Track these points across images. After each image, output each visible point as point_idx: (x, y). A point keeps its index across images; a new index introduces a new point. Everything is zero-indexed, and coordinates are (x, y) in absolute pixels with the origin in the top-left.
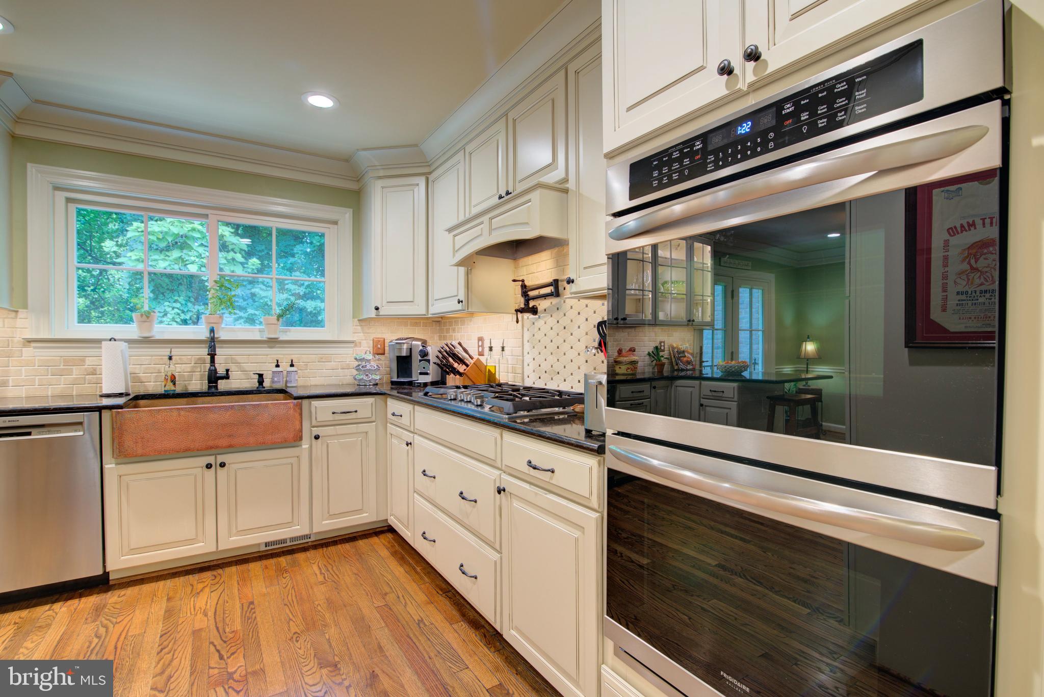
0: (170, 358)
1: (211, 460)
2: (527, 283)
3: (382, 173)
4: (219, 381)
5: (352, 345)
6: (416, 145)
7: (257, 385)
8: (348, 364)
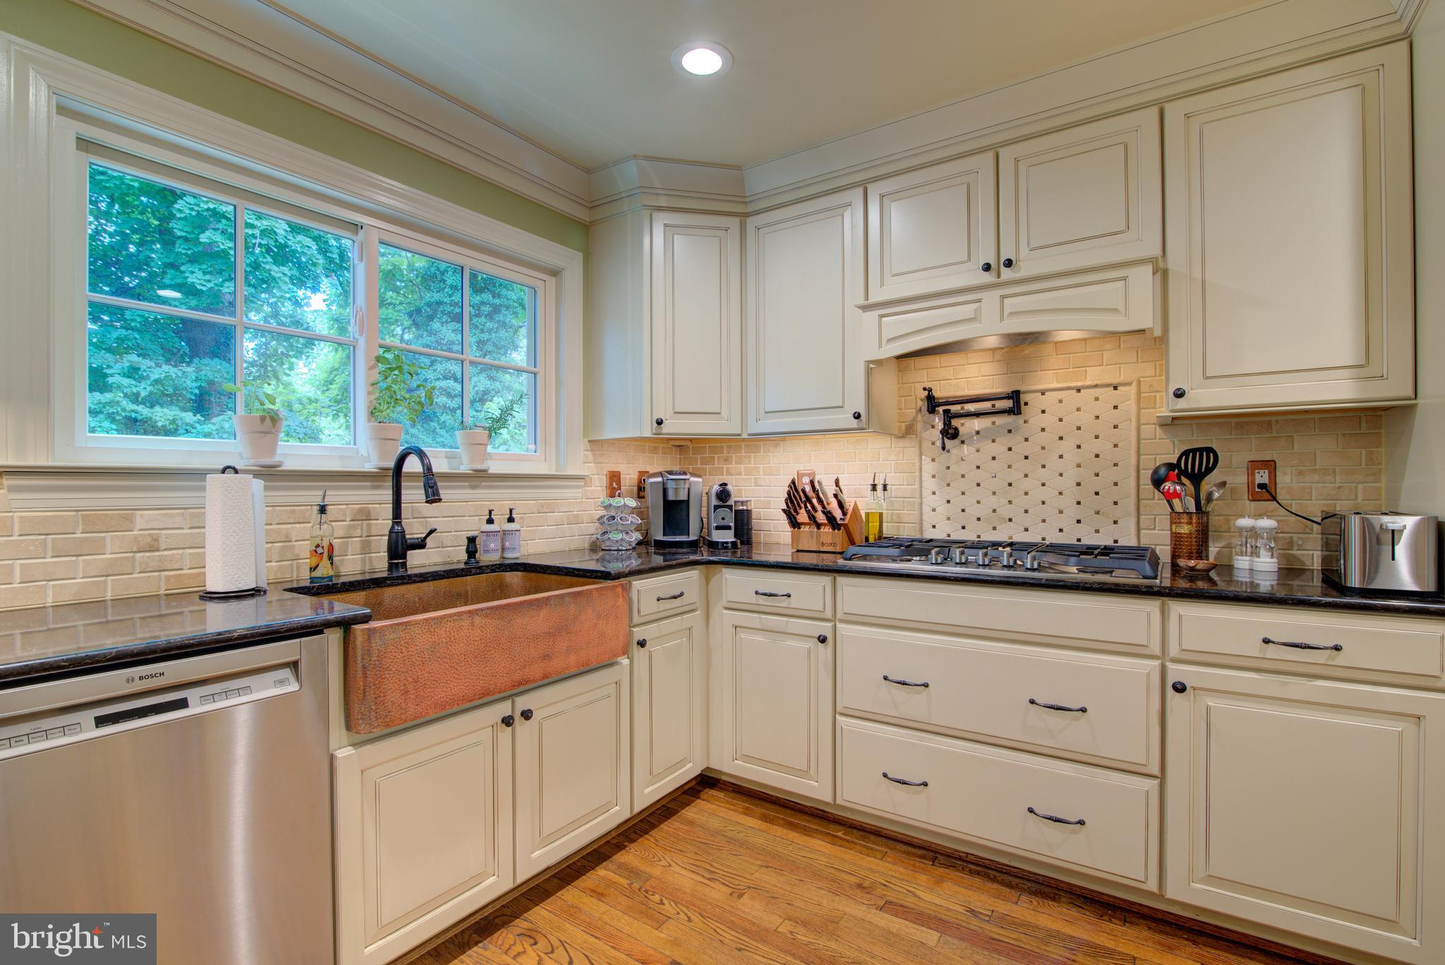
0: (323, 510)
1: (504, 709)
2: (937, 394)
3: (663, 202)
4: (409, 553)
5: (581, 483)
6: (738, 168)
7: (464, 557)
8: (577, 515)
